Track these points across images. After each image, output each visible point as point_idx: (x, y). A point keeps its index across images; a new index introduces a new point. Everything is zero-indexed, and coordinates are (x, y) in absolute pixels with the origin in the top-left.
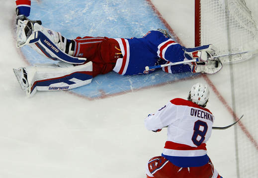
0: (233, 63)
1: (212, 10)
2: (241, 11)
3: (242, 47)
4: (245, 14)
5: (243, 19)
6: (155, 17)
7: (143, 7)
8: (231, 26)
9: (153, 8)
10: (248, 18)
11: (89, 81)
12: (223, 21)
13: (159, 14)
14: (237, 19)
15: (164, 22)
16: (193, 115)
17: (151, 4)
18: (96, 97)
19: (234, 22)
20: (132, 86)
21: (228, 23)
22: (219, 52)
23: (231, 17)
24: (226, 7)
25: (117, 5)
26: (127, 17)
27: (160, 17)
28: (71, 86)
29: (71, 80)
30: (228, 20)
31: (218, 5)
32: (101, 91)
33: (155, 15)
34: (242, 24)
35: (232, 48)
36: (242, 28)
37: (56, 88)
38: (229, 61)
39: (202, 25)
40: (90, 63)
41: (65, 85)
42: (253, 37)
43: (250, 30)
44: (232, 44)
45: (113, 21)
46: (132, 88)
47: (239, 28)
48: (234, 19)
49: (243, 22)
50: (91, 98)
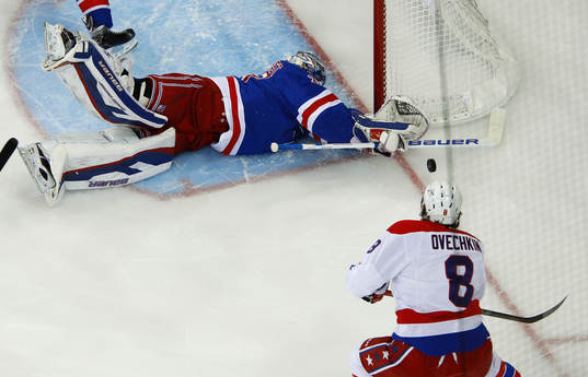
0: (452, 124)
1: (409, 18)
2: (467, 20)
3: (468, 93)
4: (475, 26)
5: (471, 36)
6: (294, 32)
7: (267, 11)
8: (448, 50)
9: (290, 14)
10: (483, 33)
11: (166, 166)
12: (431, 41)
13: (301, 25)
14: (458, 34)
15: (312, 41)
16: (437, 248)
17: (286, 6)
18: (175, 194)
19: (453, 42)
20: (248, 172)
21: (441, 44)
22: (424, 102)
23: (448, 32)
24: (438, 14)
25: (216, 8)
26: (237, 33)
27: (304, 33)
28: (133, 178)
29: (132, 167)
30: (442, 38)
31: (421, 8)
32: (184, 181)
33: (292, 28)
34: (468, 45)
35: (449, 94)
36: (468, 53)
37: (104, 184)
38: (442, 121)
39: (388, 47)
40: (171, 132)
41: (121, 176)
42: (492, 72)
43: (485, 57)
44: (449, 86)
45: (209, 42)
46: (246, 176)
47: (463, 55)
48: (453, 35)
49: (471, 42)
50: (164, 195)
